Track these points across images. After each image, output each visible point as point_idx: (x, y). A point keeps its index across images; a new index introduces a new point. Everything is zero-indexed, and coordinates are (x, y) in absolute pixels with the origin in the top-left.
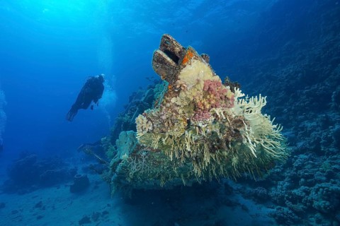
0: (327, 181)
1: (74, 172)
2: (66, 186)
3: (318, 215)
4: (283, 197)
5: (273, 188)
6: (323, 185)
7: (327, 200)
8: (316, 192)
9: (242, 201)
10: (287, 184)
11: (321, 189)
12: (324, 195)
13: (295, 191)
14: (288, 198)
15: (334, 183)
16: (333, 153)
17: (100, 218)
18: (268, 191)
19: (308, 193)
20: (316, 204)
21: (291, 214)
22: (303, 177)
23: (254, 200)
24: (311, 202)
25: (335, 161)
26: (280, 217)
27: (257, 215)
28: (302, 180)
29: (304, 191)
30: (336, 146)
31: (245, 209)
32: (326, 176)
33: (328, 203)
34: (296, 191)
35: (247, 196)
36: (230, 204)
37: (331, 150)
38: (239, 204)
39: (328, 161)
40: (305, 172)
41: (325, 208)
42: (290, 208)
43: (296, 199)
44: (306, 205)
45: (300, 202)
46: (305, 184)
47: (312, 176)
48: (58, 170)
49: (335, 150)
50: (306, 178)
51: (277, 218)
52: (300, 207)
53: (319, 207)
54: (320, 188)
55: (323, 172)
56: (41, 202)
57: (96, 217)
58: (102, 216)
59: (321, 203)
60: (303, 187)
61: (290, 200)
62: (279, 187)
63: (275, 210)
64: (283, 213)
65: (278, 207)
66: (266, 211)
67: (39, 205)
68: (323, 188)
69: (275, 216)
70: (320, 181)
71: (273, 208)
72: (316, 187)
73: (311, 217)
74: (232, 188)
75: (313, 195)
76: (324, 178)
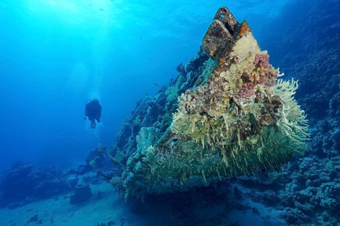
0: (331, 180)
1: (74, 182)
2: (65, 197)
3: (325, 213)
5: (281, 191)
6: (329, 184)
7: (333, 198)
8: (323, 191)
9: (253, 204)
10: (294, 185)
11: (327, 188)
12: (330, 193)
13: (302, 192)
14: (296, 199)
16: (334, 155)
18: (277, 193)
19: (315, 193)
21: (300, 213)
22: (309, 178)
23: (263, 203)
24: (319, 201)
25: (337, 162)
26: (291, 217)
28: (309, 181)
29: (311, 191)
30: (336, 148)
31: (256, 211)
32: (330, 176)
33: (334, 201)
35: (257, 200)
36: (241, 208)
37: (332, 152)
38: (250, 208)
39: (330, 162)
40: (311, 173)
41: (332, 205)
43: (304, 199)
44: (313, 204)
45: (308, 202)
46: (311, 185)
47: (317, 177)
48: (56, 180)
49: (336, 152)
50: (312, 178)
52: (308, 206)
53: (326, 204)
54: (326, 186)
55: (327, 172)
56: (36, 216)
59: (328, 201)
60: (310, 188)
61: (299, 201)
62: (287, 189)
63: (285, 211)
64: (293, 213)
69: (285, 217)
70: (325, 181)
71: (282, 210)
73: (319, 216)
74: (241, 192)
75: (320, 194)
76: (328, 178)
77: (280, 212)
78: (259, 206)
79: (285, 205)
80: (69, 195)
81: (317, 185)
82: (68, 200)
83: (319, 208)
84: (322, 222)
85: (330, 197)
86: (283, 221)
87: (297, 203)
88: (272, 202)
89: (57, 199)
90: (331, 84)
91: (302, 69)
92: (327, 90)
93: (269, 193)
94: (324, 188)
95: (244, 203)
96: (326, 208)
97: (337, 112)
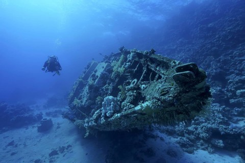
2: (33, 127)
3: (202, 141)
4: (183, 131)
5: (176, 126)
14: (186, 132)
15: (209, 123)
17: (65, 150)
19: (196, 129)
20: (201, 135)
24: (199, 134)
27: (169, 143)
29: (195, 128)
31: (162, 139)
33: (207, 135)
34: (190, 128)
35: (162, 132)
36: (153, 137)
38: (159, 136)
41: (206, 137)
42: (188, 138)
43: (190, 133)
45: (193, 134)
46: (195, 124)
48: (26, 115)
51: (181, 144)
52: (192, 137)
53: (203, 137)
57: (62, 150)
58: (67, 149)
59: (204, 135)
60: (193, 126)
62: (181, 125)
64: (184, 141)
65: (181, 137)
66: (174, 140)
67: (11, 144)
68: (205, 126)
69: (179, 143)
70: (203, 122)
71: (177, 138)
72: (201, 126)
75: (199, 130)
77: (176, 139)
78: (164, 135)
79: (179, 135)
80: (36, 125)
81: (198, 124)
82: (36, 129)
83: (198, 138)
84: (199, 146)
85: (205, 133)
86: (178, 145)
87: (186, 135)
88: (171, 133)
89: (27, 129)
90: (206, 62)
91: (190, 50)
92: (204, 65)
93: (170, 128)
94: (202, 127)
95: (154, 133)
96: (203, 139)
97: (209, 80)
